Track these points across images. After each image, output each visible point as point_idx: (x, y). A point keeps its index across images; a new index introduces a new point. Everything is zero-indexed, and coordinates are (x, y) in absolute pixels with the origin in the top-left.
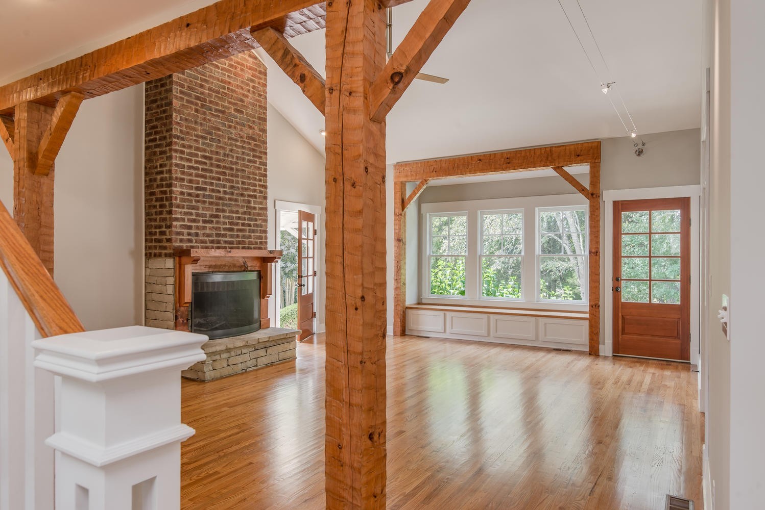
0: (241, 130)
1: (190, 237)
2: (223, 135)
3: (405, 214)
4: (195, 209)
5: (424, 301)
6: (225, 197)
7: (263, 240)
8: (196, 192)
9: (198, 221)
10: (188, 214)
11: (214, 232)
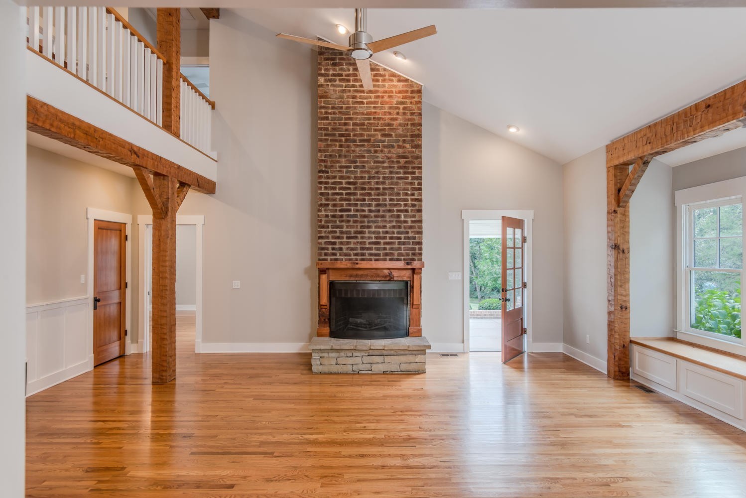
0: (389, 152)
1: (334, 251)
2: (367, 161)
4: (339, 228)
6: (370, 215)
7: (417, 251)
8: (340, 214)
9: (342, 238)
10: (332, 232)
11: (359, 246)
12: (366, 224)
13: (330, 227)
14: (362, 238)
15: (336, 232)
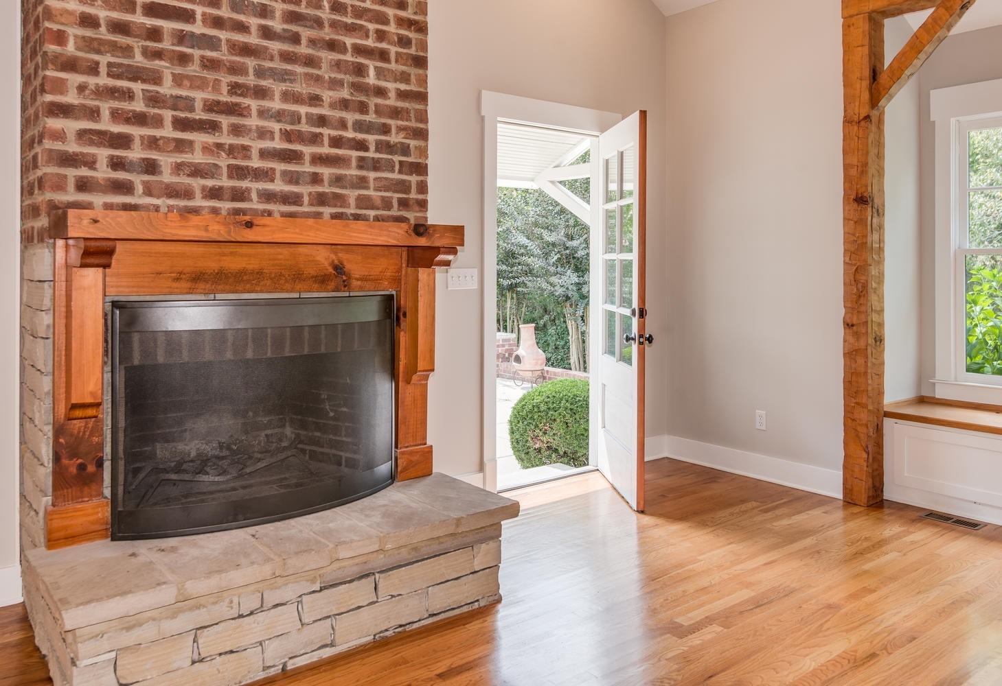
1: (121, 175)
3: (880, 121)
4: (144, 81)
5: (940, 394)
6: (266, 48)
7: (413, 195)
8: (150, 22)
9: (158, 122)
10: (112, 93)
11: (224, 161)
12: (250, 80)
13: (103, 69)
14: (236, 130)
15: (129, 95)
